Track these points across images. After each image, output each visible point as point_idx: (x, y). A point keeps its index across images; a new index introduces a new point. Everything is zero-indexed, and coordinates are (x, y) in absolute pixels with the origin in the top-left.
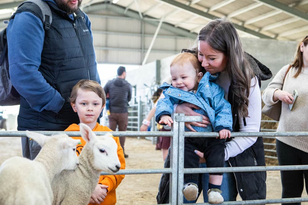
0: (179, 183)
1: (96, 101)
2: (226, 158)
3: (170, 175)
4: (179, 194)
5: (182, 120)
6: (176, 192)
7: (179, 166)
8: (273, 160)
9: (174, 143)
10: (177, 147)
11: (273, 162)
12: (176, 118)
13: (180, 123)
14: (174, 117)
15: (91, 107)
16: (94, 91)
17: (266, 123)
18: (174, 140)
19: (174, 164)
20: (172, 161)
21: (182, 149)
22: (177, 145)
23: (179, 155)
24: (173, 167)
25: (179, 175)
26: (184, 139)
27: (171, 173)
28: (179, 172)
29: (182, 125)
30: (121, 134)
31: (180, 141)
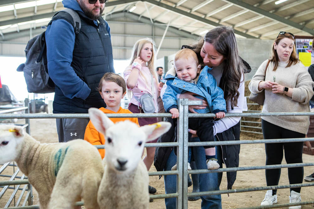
0: (185, 154)
1: (116, 89)
2: (215, 133)
3: (177, 148)
4: (185, 163)
5: (187, 104)
6: (182, 161)
7: (184, 141)
8: (258, 135)
9: (180, 122)
10: (183, 125)
11: (258, 136)
12: (181, 103)
13: (185, 106)
14: (180, 102)
15: (112, 94)
16: (114, 82)
17: (253, 105)
18: (180, 120)
19: (180, 139)
20: (179, 137)
21: (186, 127)
22: (183, 124)
23: (184, 132)
24: (180, 141)
25: (185, 148)
26: (188, 119)
27: (178, 146)
28: (185, 145)
29: (187, 108)
30: (138, 115)
31: (185, 121)
